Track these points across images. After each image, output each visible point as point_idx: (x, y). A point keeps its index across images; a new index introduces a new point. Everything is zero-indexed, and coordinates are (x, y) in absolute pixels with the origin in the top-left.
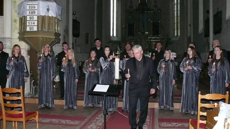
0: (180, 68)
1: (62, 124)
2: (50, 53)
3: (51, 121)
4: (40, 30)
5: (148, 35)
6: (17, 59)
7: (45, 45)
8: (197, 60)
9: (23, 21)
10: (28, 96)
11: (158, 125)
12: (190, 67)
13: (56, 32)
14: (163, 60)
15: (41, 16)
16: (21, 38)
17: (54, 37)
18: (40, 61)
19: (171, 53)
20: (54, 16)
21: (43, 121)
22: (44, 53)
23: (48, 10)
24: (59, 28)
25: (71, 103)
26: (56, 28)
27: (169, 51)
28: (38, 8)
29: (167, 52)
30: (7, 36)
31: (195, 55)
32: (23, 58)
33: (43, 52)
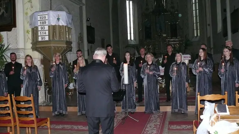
0: (193, 70)
1: (74, 130)
2: (61, 61)
3: (64, 127)
4: (51, 39)
5: (166, 38)
6: (30, 68)
7: (56, 54)
8: (208, 62)
9: (35, 31)
10: (43, 104)
11: (167, 128)
12: (201, 69)
13: (67, 41)
14: (175, 63)
15: (52, 25)
16: (34, 48)
17: (66, 46)
18: (52, 70)
19: (182, 56)
20: (65, 24)
21: (56, 127)
22: (55, 62)
23: (58, 19)
24: (70, 36)
25: (84, 109)
26: (67, 36)
27: (180, 53)
28: (49, 17)
29: (178, 55)
30: (20, 47)
31: (206, 57)
32: (36, 67)
33: (54, 60)
